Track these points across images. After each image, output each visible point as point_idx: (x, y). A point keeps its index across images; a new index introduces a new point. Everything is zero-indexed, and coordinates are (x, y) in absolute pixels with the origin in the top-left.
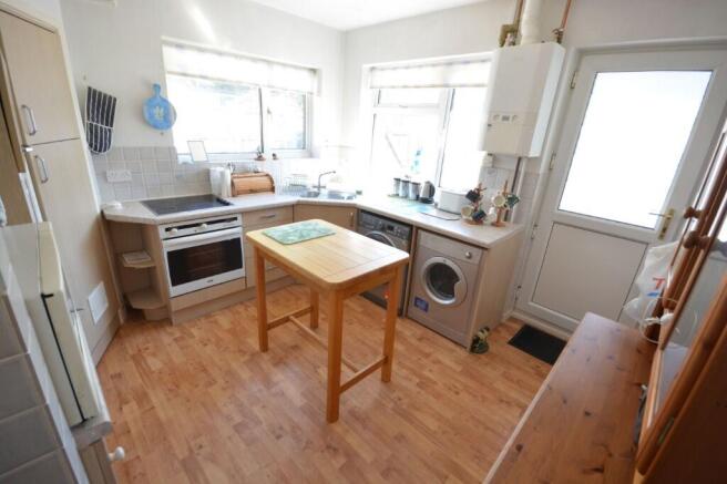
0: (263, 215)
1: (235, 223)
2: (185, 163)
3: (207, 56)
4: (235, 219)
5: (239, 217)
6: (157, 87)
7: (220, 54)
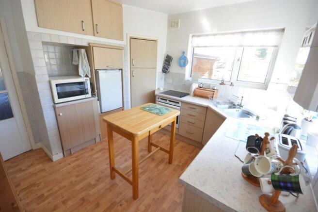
0: (191, 106)
1: (178, 105)
2: (188, 80)
3: (210, 37)
4: (178, 103)
5: (180, 103)
6: (184, 53)
7: (215, 35)
